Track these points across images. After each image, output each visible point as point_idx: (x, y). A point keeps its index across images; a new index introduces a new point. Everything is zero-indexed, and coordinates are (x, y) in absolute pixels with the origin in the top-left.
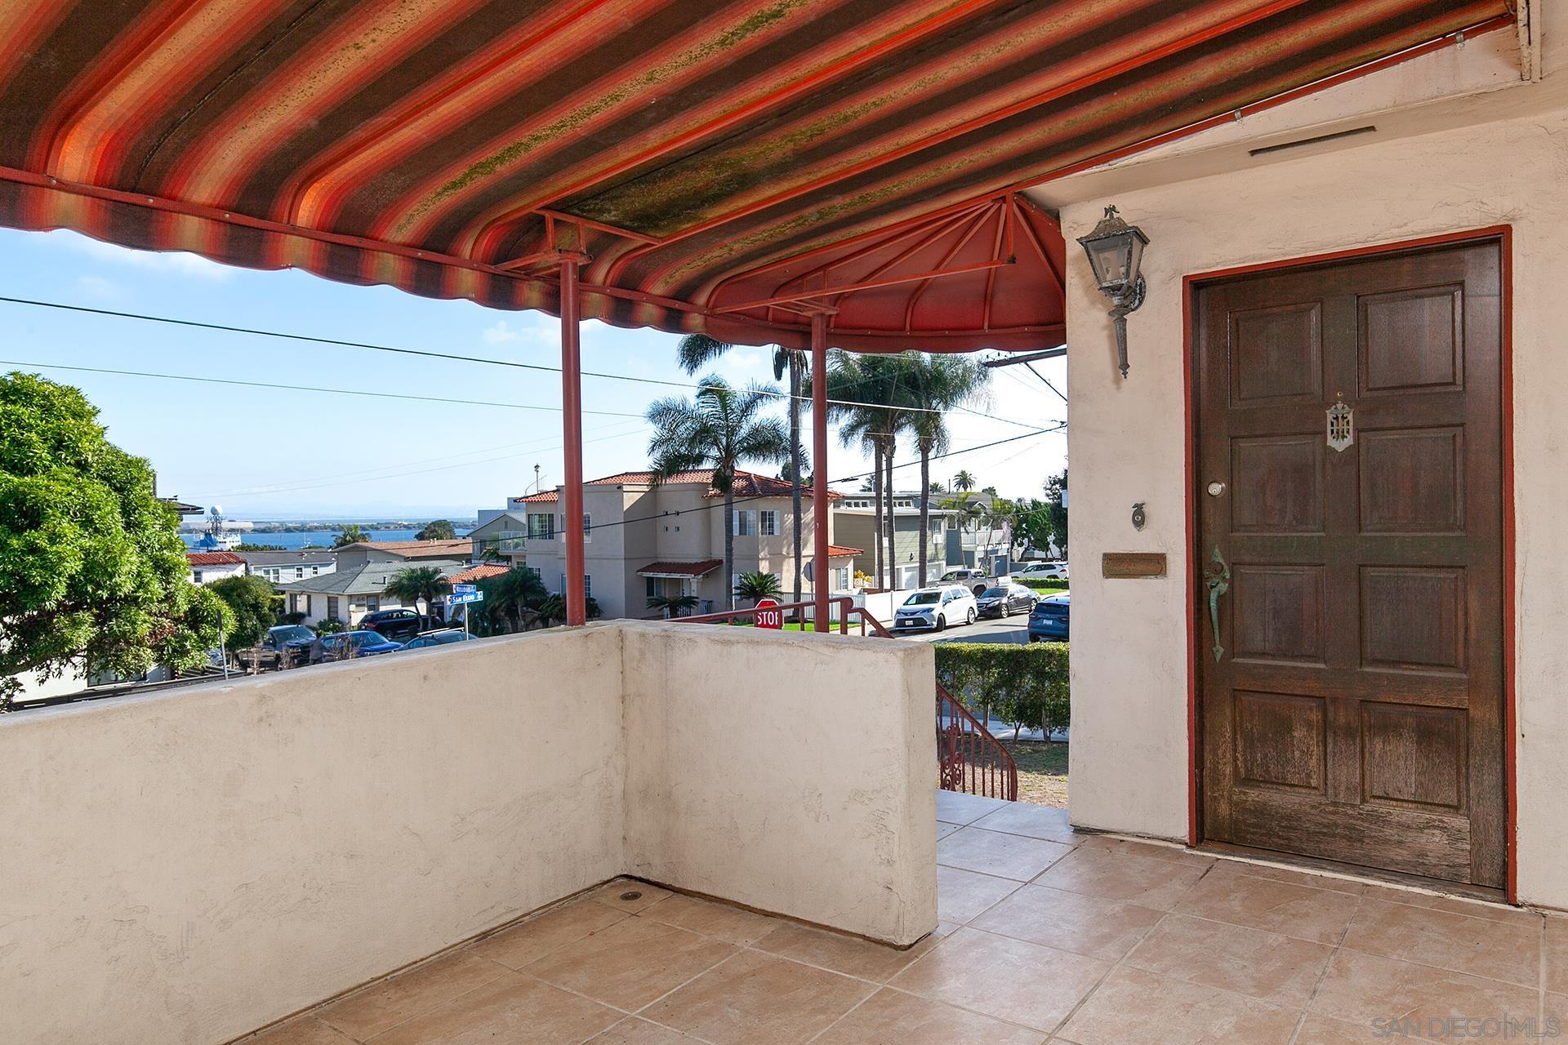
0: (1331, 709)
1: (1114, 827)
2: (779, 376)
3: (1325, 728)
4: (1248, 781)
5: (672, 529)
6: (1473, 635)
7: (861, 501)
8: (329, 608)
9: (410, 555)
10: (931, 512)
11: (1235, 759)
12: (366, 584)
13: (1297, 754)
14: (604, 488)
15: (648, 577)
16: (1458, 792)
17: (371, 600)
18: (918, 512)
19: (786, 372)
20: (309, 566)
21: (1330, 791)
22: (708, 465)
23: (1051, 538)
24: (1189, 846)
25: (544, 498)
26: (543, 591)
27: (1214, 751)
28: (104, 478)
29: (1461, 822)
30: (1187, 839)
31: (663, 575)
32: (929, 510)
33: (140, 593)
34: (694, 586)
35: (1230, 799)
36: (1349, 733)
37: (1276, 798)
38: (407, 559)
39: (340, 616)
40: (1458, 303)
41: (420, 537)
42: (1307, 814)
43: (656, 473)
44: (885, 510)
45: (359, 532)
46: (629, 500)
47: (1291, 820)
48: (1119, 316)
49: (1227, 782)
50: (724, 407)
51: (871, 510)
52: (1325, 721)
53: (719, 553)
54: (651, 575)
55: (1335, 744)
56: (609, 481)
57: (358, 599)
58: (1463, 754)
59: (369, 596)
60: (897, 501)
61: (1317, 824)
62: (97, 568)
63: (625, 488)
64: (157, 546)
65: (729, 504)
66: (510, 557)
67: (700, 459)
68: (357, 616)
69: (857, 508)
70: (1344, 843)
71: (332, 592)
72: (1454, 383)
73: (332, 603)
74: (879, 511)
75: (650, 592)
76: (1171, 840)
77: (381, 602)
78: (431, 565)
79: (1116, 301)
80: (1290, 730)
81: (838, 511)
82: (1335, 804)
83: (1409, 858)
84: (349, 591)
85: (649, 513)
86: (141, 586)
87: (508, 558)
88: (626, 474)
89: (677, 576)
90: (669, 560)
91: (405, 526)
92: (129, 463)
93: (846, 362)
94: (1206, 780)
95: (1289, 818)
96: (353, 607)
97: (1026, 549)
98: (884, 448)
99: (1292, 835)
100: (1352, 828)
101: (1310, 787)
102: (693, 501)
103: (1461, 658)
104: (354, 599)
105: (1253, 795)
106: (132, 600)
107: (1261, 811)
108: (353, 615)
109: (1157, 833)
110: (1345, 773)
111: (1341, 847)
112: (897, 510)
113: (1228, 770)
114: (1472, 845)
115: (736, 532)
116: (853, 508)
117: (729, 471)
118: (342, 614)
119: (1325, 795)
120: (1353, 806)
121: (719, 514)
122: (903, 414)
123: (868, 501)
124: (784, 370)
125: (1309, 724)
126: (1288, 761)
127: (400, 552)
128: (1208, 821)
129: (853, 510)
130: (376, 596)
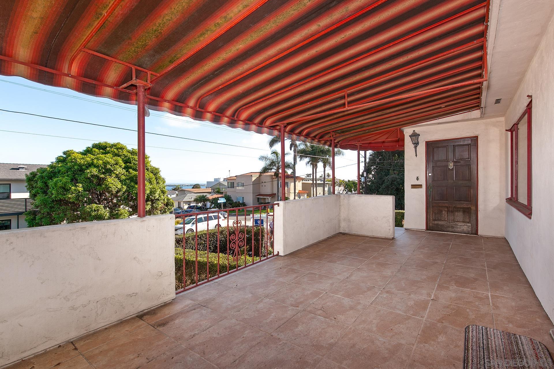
0: (449, 209)
1: (413, 228)
2: (291, 150)
3: (448, 211)
4: (435, 220)
5: (264, 186)
6: (471, 196)
7: (308, 180)
8: (178, 204)
9: (196, 192)
10: (326, 182)
11: (433, 217)
12: (187, 199)
13: (443, 215)
14: (247, 176)
15: (258, 198)
16: (469, 220)
17: (189, 203)
18: (323, 182)
19: (293, 148)
20: (169, 195)
21: (449, 221)
22: (273, 170)
23: (353, 189)
24: (425, 230)
25: (232, 178)
26: (232, 201)
27: (429, 216)
28: (151, 172)
29: (470, 225)
30: (425, 229)
31: (262, 197)
32: (325, 182)
33: (160, 198)
34: (269, 200)
35: (432, 223)
36: (452, 212)
37: (440, 223)
38: (195, 193)
39: (181, 206)
40: (470, 147)
41: (193, 188)
42: (445, 224)
43: (260, 172)
44: (315, 182)
45: (180, 187)
46: (254, 179)
47: (442, 226)
48: (416, 147)
49: (431, 220)
50: (277, 157)
51: (311, 182)
52: (448, 210)
53: (275, 191)
54: (259, 197)
55: (450, 213)
56: (247, 174)
57: (186, 202)
58: (470, 214)
59: (188, 202)
60: (318, 180)
61: (447, 226)
62: (152, 192)
63: (253, 176)
64: (162, 188)
65: (278, 180)
66: (223, 192)
67: (271, 169)
68: (186, 207)
69: (307, 181)
70: (451, 229)
71: (179, 201)
72: (469, 159)
73: (179, 203)
74: (313, 182)
75: (258, 201)
76: (423, 229)
77: (191, 203)
78: (205, 194)
79: (415, 145)
80: (442, 212)
81: (303, 182)
82: (449, 223)
83: (461, 230)
84: (184, 200)
85: (258, 183)
86: (160, 196)
87: (222, 193)
88: (251, 173)
89: (264, 197)
90: (263, 194)
91: (187, 185)
92: (156, 169)
93: (306, 145)
94: (428, 220)
95: (442, 225)
96: (184, 204)
97: (347, 192)
98: (315, 166)
99: (442, 228)
100: (452, 226)
101: (445, 220)
102: (269, 179)
103: (470, 200)
104: (185, 202)
105: (436, 222)
106: (158, 200)
107: (437, 225)
108: (184, 206)
109: (420, 229)
110: (451, 218)
111: (450, 229)
112: (318, 182)
113: (432, 218)
114: (471, 228)
115: (279, 187)
116: (308, 181)
117: (278, 172)
118: (182, 206)
119: (448, 222)
120: (452, 223)
121: (275, 183)
122: (319, 159)
123: (309, 180)
124: (292, 148)
125: (445, 211)
126: (442, 217)
127: (194, 191)
128: (428, 226)
129: (306, 182)
130: (190, 202)
